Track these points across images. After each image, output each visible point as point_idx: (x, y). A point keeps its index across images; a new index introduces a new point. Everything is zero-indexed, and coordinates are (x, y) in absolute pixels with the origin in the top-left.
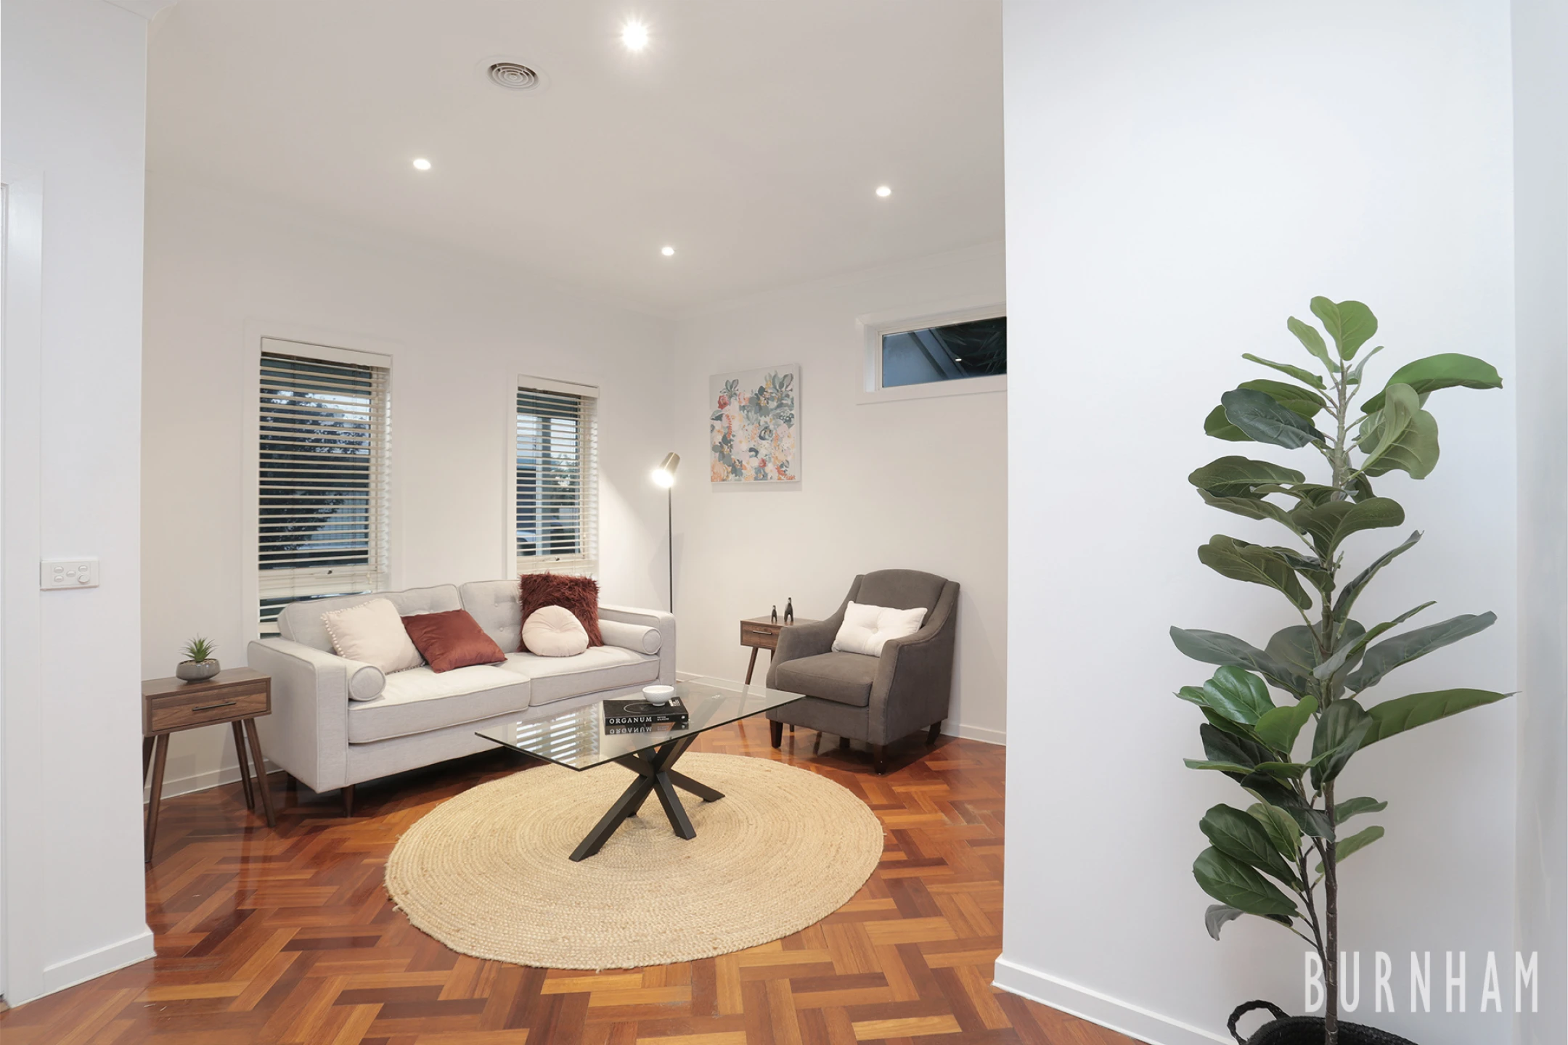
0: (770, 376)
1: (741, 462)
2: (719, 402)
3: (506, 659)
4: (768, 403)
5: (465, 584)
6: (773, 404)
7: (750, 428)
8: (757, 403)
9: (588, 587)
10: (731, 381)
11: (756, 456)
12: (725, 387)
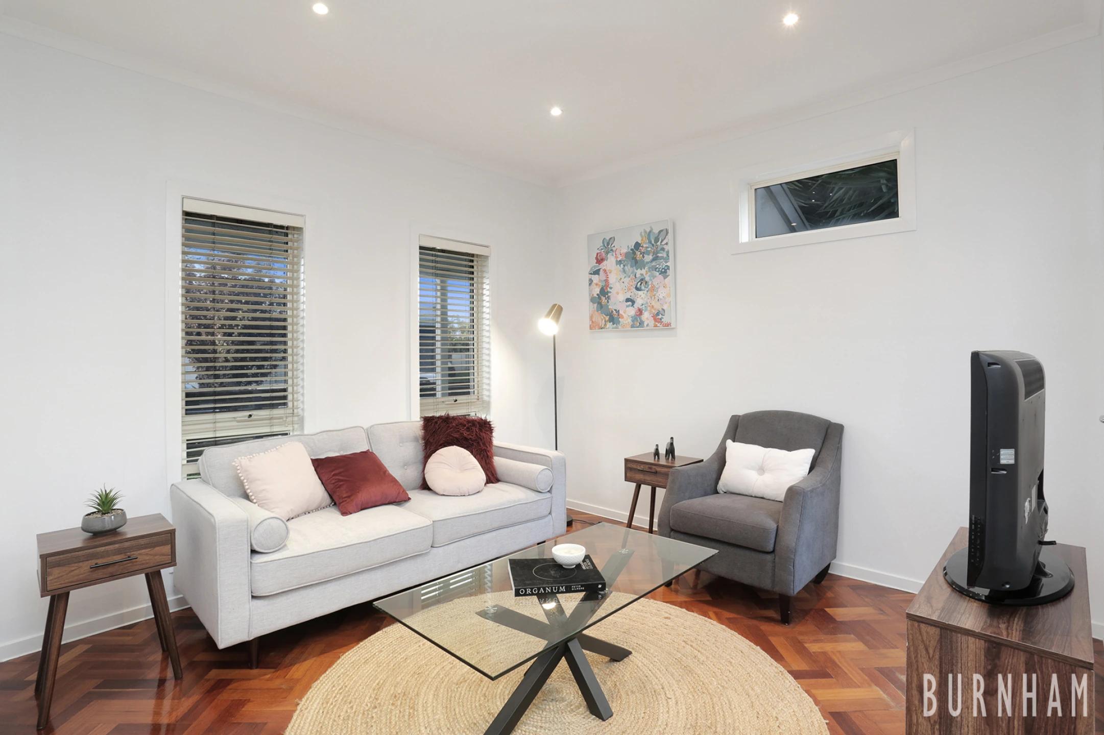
0: (645, 232)
1: (618, 312)
2: (597, 258)
3: (409, 499)
4: (643, 257)
5: (372, 426)
6: (648, 258)
7: (627, 280)
8: (634, 257)
9: (485, 427)
10: (608, 239)
11: (633, 305)
12: (602, 245)
